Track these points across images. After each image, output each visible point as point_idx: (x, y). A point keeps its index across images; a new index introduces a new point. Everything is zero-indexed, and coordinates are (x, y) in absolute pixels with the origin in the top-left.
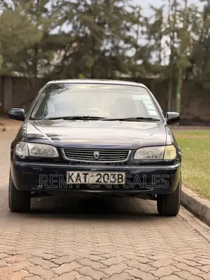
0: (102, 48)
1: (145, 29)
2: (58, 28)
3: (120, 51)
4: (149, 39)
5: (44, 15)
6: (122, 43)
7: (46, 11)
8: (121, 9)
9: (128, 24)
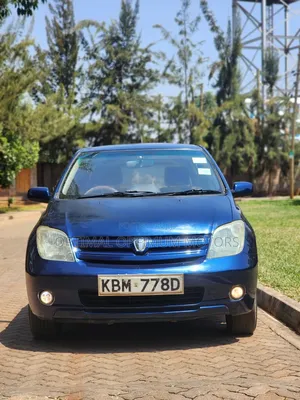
0: (129, 133)
1: (165, 114)
2: (88, 117)
3: (145, 135)
4: (171, 122)
5: (74, 106)
6: (146, 128)
7: (76, 102)
8: (144, 97)
9: (151, 111)
